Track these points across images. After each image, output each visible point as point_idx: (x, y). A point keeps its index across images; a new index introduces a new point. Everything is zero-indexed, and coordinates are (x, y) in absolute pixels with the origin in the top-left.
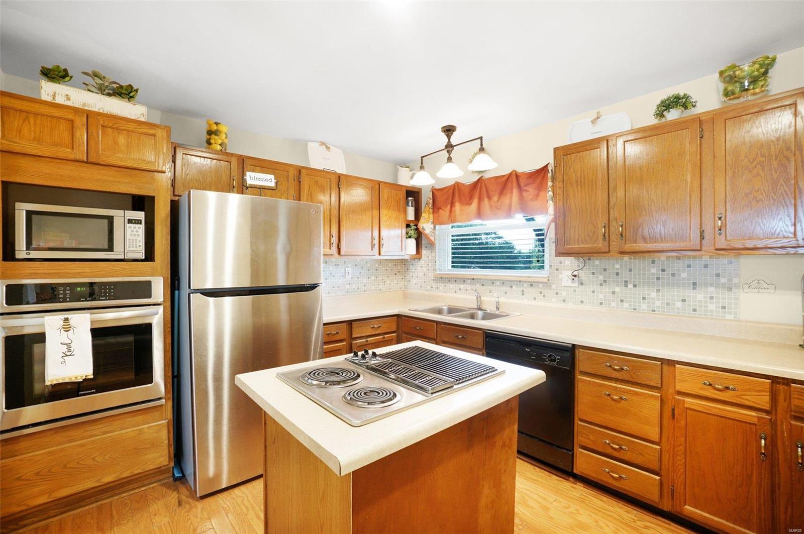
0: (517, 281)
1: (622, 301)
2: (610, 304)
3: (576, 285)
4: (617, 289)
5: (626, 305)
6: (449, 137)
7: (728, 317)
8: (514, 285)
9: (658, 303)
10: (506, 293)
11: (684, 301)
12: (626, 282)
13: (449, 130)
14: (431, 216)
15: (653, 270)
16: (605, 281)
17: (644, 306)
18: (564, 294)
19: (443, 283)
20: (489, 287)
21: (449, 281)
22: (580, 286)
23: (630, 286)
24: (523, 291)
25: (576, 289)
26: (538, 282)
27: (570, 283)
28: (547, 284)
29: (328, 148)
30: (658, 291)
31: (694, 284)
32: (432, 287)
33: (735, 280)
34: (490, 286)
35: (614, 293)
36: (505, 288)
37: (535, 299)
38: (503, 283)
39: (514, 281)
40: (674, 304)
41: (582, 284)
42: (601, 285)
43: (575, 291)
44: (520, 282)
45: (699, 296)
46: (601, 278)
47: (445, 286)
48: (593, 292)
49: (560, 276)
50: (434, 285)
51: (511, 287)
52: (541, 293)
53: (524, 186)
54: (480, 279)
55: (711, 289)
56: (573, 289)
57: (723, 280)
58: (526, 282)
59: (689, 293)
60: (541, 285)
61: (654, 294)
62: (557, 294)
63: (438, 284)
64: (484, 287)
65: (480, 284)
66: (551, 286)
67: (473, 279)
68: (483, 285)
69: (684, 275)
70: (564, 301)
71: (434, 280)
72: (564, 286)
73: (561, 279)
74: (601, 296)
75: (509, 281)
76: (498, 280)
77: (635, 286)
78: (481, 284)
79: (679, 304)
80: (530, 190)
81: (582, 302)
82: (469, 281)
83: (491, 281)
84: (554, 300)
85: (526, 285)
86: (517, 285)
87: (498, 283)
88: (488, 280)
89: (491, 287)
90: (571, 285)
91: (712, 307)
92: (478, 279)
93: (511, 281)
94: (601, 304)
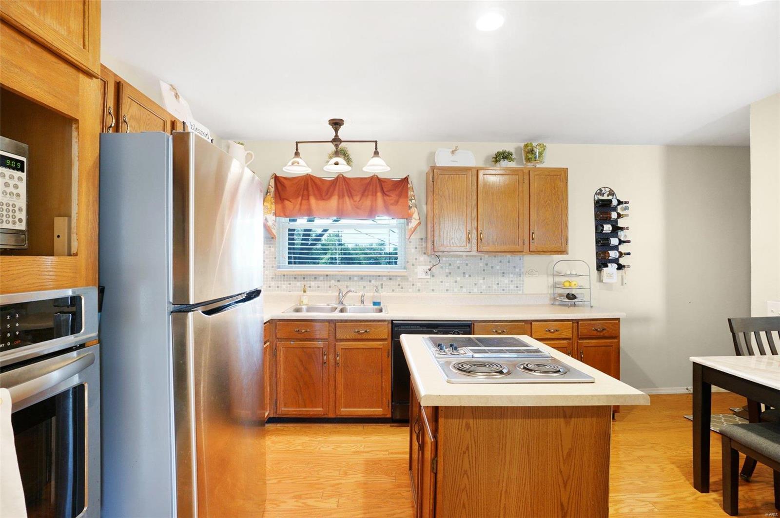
0: (376, 276)
1: (462, 287)
2: (453, 290)
3: (429, 277)
4: (459, 279)
5: (464, 290)
6: (336, 131)
7: (520, 292)
8: (373, 279)
9: (484, 287)
10: (364, 287)
11: (498, 284)
12: (464, 273)
13: (336, 124)
14: (273, 207)
15: (481, 265)
16: (450, 274)
17: (475, 290)
18: (419, 284)
19: (287, 281)
20: (346, 283)
21: (295, 278)
22: (432, 278)
23: (467, 276)
24: (382, 285)
25: (429, 280)
26: (396, 276)
27: (424, 276)
28: (404, 278)
29: (177, 96)
30: (484, 278)
31: (503, 273)
32: (270, 287)
33: (522, 270)
34: (347, 281)
35: (456, 282)
36: (363, 283)
37: (393, 290)
38: (361, 278)
39: (373, 276)
40: (493, 287)
41: (433, 276)
42: (447, 276)
43: (428, 282)
44: (379, 276)
45: (505, 280)
46: (447, 271)
47: (290, 284)
48: (442, 282)
49: (416, 270)
50: (273, 284)
51: (370, 281)
52: (399, 285)
53: (388, 191)
54: (336, 275)
55: (512, 276)
56: (426, 280)
57: (517, 270)
58: (385, 276)
59: (501, 279)
60: (398, 279)
61: (481, 281)
62: (413, 285)
63: (280, 282)
64: (340, 283)
65: (335, 281)
66: (408, 279)
67: (327, 275)
68: (339, 281)
69: (498, 267)
70: (419, 290)
71: (272, 278)
72: (419, 279)
73: (417, 273)
74: (447, 284)
75: (367, 276)
76: (356, 276)
77: (470, 276)
78: (337, 280)
79: (495, 287)
80: (393, 196)
81: (433, 290)
82: (321, 278)
83: (348, 277)
84: (410, 290)
85: (385, 279)
86: (376, 279)
87: (356, 278)
88: (344, 275)
89: (349, 283)
90: (426, 277)
91: (512, 287)
92: (333, 275)
93: (370, 276)
94: (447, 290)
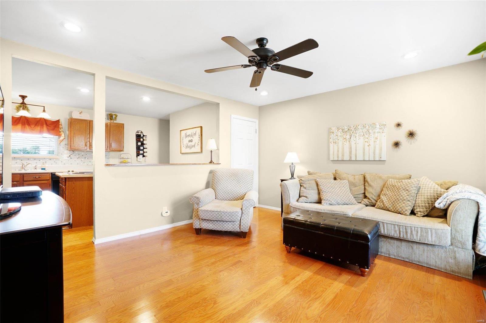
2: (80, 164)
3: (69, 159)
4: (83, 160)
5: (85, 164)
6: (23, 100)
10: (37, 163)
12: (85, 158)
13: (23, 97)
16: (79, 158)
18: (64, 162)
24: (46, 162)
27: (67, 158)
33: (109, 157)
34: (27, 160)
35: (81, 161)
36: (35, 161)
37: (52, 164)
38: (35, 159)
41: (71, 158)
42: (78, 159)
43: (69, 161)
44: (44, 158)
46: (78, 156)
48: (75, 161)
49: (63, 156)
51: (40, 160)
52: (55, 162)
53: (49, 125)
60: (55, 159)
62: (62, 162)
65: (20, 160)
66: (59, 160)
67: (15, 158)
68: (22, 160)
70: (64, 164)
72: (65, 159)
74: (78, 162)
77: (88, 159)
80: (52, 127)
81: (71, 164)
84: (60, 164)
85: (47, 159)
86: (43, 160)
87: (32, 159)
88: (25, 158)
90: (68, 159)
93: (40, 158)
94: (78, 164)
